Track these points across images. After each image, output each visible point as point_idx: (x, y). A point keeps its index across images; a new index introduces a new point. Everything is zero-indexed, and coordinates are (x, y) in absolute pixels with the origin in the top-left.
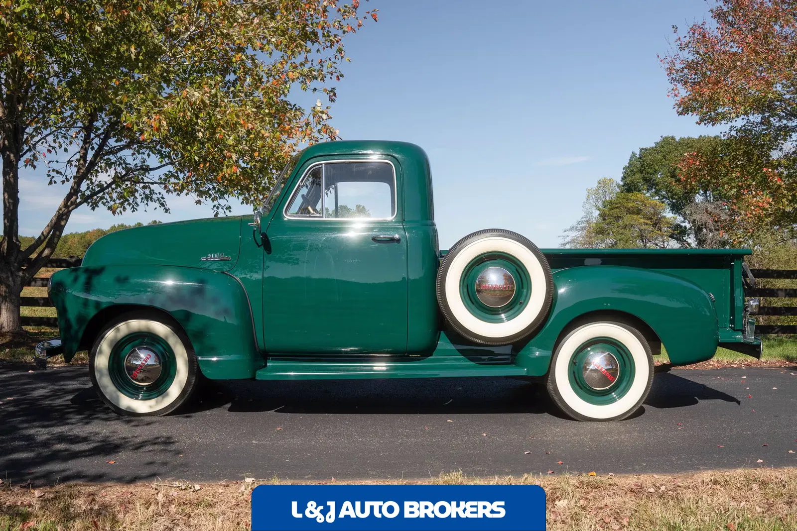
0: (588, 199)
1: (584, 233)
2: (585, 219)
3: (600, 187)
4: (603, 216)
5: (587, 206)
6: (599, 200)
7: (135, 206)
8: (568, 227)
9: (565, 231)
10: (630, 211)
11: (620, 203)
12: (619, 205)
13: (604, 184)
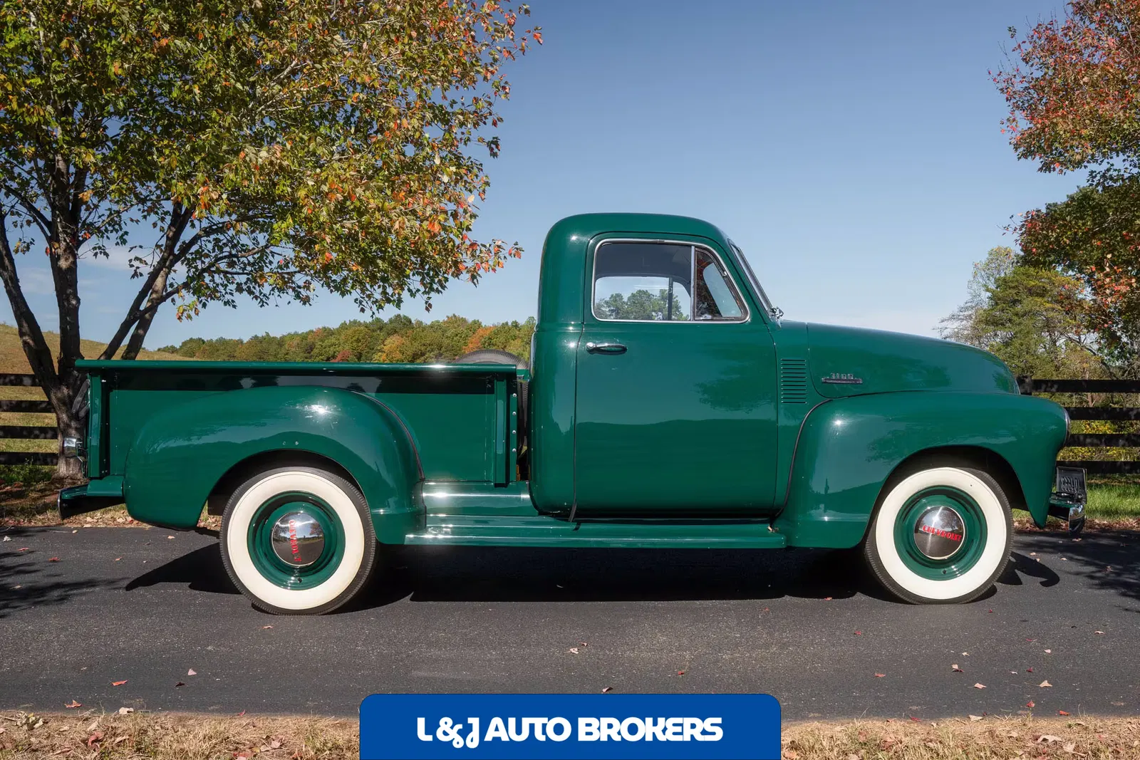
0: (975, 275)
1: (969, 324)
2: (970, 304)
3: (992, 259)
4: (995, 299)
5: (975, 287)
6: (991, 278)
7: (264, 300)
8: (947, 316)
9: (943, 321)
10: (1031, 292)
11: (1017, 281)
12: (1017, 284)
13: (997, 255)
